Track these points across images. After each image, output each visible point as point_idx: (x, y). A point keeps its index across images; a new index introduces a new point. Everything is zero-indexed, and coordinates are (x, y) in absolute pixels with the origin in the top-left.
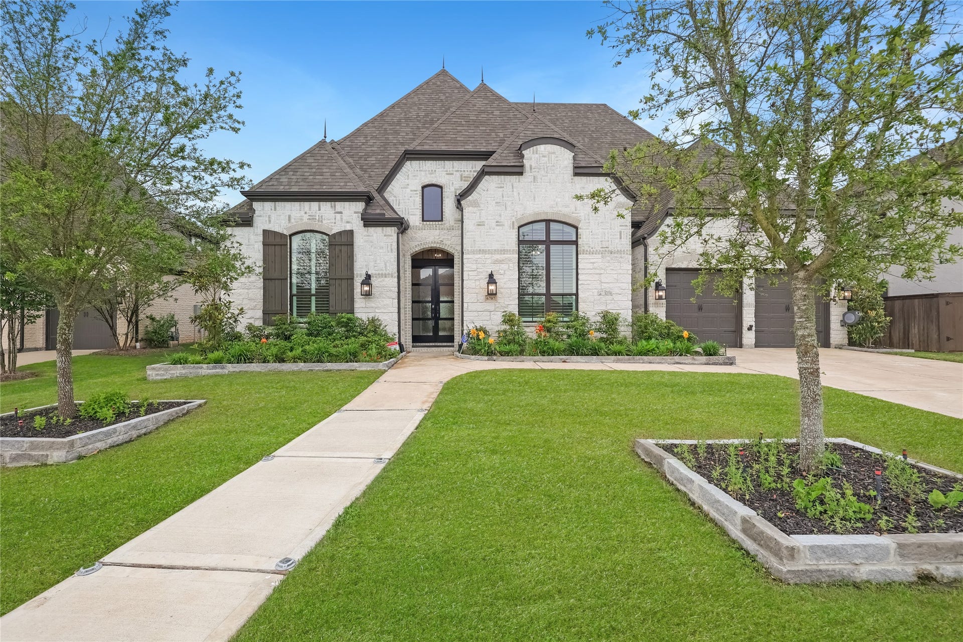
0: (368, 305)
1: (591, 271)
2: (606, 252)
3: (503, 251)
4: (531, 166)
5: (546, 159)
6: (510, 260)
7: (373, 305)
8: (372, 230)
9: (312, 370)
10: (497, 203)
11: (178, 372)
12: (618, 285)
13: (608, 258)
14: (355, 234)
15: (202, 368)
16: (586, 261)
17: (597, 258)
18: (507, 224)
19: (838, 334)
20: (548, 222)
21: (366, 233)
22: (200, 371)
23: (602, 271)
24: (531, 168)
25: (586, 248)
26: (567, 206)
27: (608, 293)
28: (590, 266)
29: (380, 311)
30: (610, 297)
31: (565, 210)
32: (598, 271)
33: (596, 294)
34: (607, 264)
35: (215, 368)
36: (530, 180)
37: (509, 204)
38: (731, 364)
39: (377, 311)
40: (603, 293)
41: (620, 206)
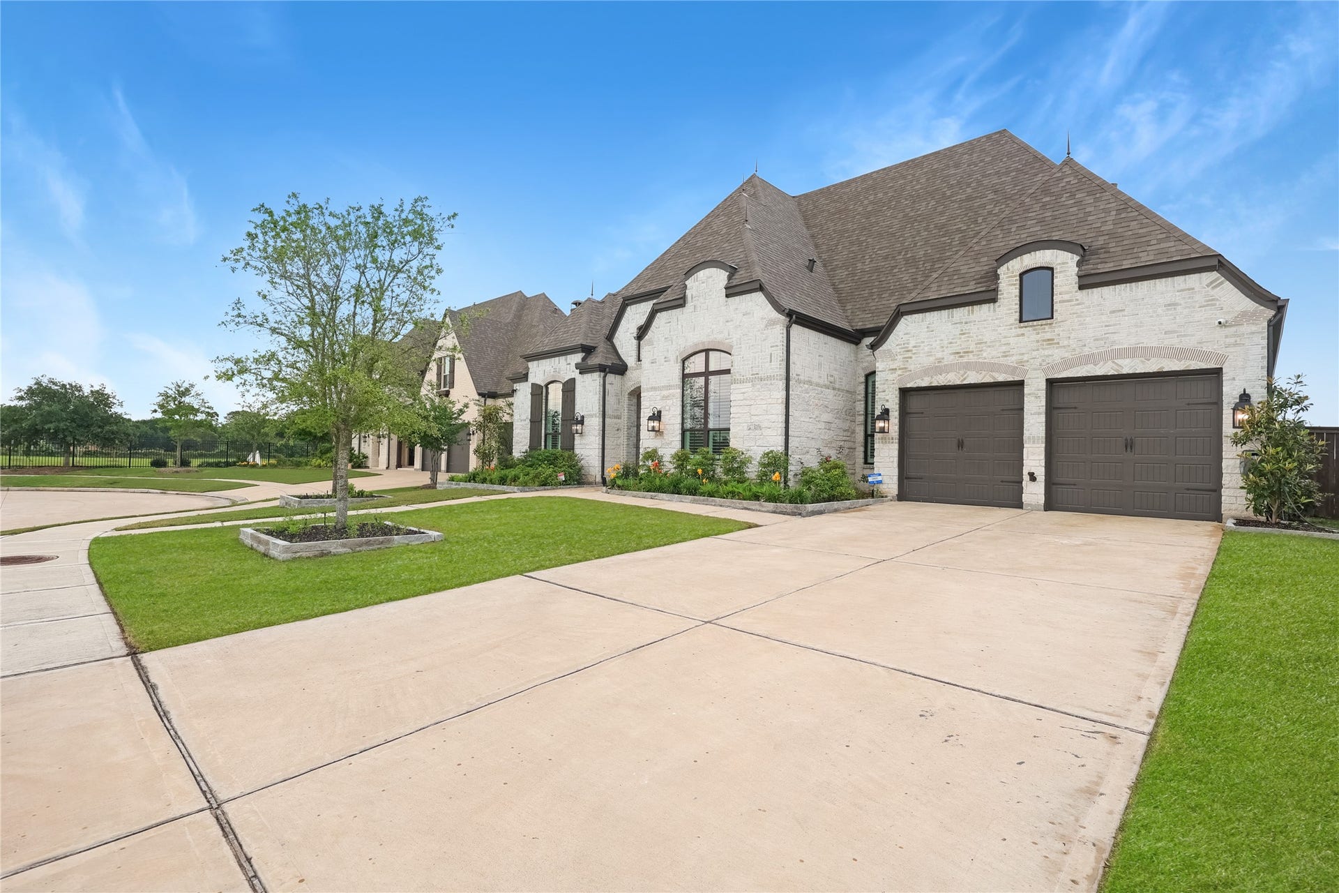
0: (582, 445)
1: (742, 403)
2: (757, 379)
3: (669, 387)
4: (692, 295)
5: (705, 284)
6: (675, 395)
7: (584, 442)
8: (586, 376)
10: (666, 338)
12: (767, 417)
13: (758, 387)
14: (577, 381)
16: (737, 391)
17: (747, 387)
18: (673, 358)
20: (707, 351)
21: (582, 380)
23: (752, 402)
24: (692, 298)
25: (738, 377)
26: (723, 331)
27: (758, 427)
28: (741, 397)
29: (588, 447)
30: (758, 432)
31: (720, 337)
32: (748, 402)
33: (746, 428)
34: (757, 394)
36: (691, 311)
37: (674, 337)
39: (586, 447)
40: (752, 427)
41: (771, 323)
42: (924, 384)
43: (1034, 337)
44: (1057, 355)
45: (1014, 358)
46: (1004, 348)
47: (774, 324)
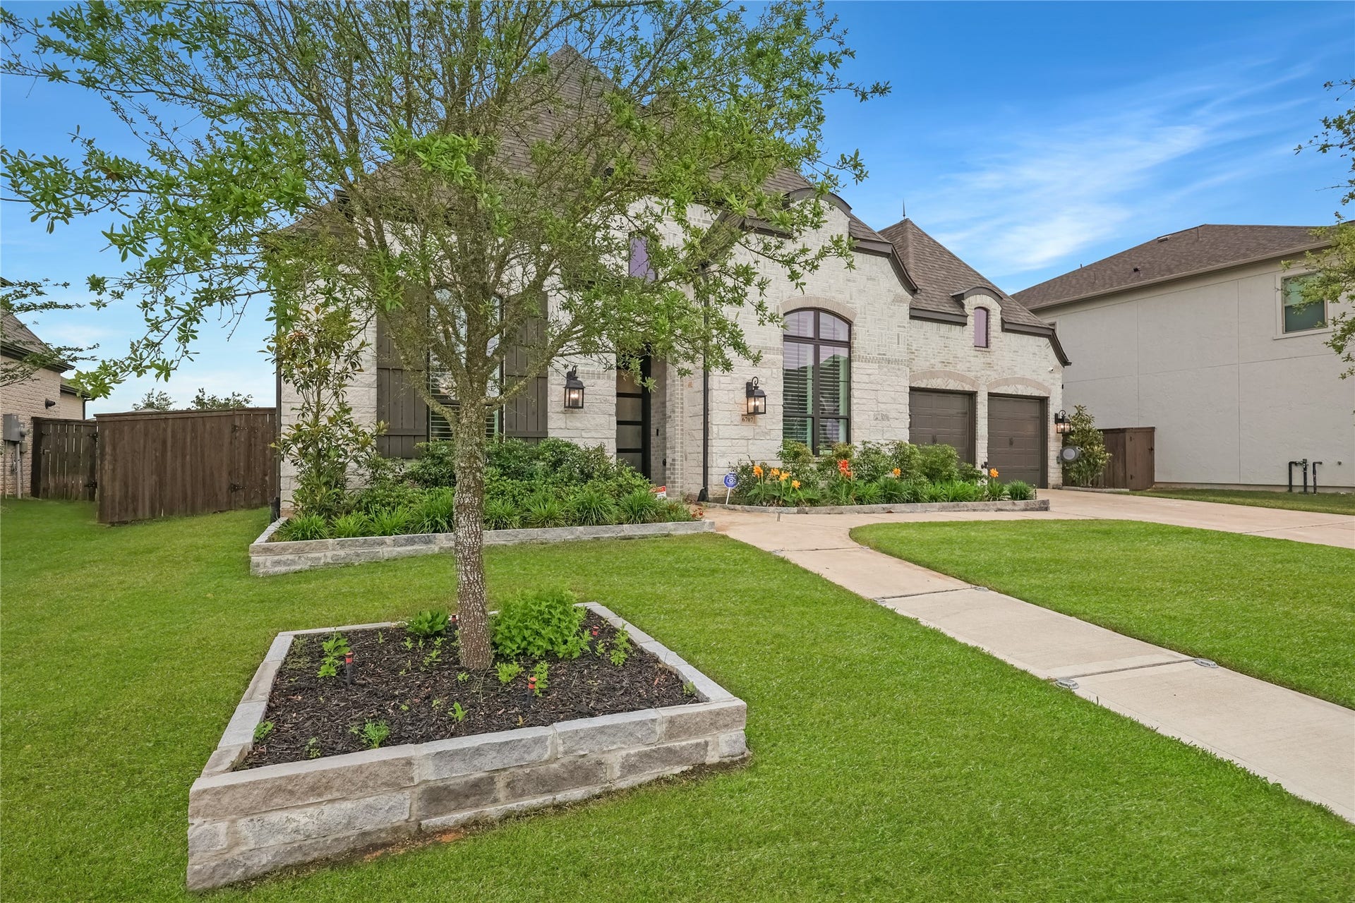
0: (570, 424)
1: (867, 387)
2: (883, 360)
3: (765, 349)
6: (774, 363)
7: (579, 425)
9: (598, 539)
11: (329, 554)
12: (895, 406)
13: (885, 369)
14: (550, 300)
15: (382, 543)
16: (862, 371)
17: (872, 368)
18: (771, 308)
19: (1054, 474)
20: (817, 311)
22: (378, 549)
23: (879, 387)
25: (862, 354)
26: (841, 292)
27: (885, 417)
28: (865, 379)
29: (589, 435)
30: (886, 423)
31: (840, 298)
32: (874, 387)
33: (872, 417)
34: (884, 378)
35: (411, 542)
36: (798, 248)
37: (772, 278)
38: (1046, 509)
39: (584, 434)
40: (880, 417)
41: (897, 300)
42: (923, 386)
43: (983, 360)
44: (994, 376)
45: (973, 374)
46: (968, 365)
47: (901, 301)
